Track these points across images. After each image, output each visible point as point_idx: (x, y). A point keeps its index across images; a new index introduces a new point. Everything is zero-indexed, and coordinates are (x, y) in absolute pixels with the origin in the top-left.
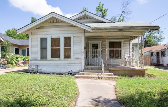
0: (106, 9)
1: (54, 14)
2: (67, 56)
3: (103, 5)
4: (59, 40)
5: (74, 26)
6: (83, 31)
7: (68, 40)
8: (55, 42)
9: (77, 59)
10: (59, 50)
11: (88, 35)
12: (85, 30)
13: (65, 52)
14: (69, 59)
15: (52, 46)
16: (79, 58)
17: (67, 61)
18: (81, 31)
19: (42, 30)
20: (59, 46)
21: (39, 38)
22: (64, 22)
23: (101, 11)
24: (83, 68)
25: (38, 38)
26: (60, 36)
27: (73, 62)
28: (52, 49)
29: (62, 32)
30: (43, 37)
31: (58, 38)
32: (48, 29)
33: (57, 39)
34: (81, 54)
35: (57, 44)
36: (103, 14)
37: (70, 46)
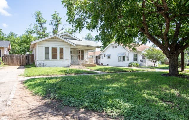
0: (61, 18)
2: (62, 58)
3: (58, 14)
5: (65, 42)
6: (70, 45)
7: (62, 50)
9: (67, 60)
10: (57, 54)
11: (72, 47)
12: (71, 44)
13: (60, 56)
15: (52, 52)
17: (61, 61)
18: (69, 45)
19: (46, 42)
20: (56, 52)
21: (44, 47)
22: (60, 39)
23: (57, 19)
24: (70, 64)
26: (57, 46)
27: (65, 61)
28: (52, 54)
29: (59, 45)
30: (47, 46)
32: (50, 42)
33: (55, 48)
34: (68, 57)
35: (55, 51)
36: (58, 21)
37: (63, 53)
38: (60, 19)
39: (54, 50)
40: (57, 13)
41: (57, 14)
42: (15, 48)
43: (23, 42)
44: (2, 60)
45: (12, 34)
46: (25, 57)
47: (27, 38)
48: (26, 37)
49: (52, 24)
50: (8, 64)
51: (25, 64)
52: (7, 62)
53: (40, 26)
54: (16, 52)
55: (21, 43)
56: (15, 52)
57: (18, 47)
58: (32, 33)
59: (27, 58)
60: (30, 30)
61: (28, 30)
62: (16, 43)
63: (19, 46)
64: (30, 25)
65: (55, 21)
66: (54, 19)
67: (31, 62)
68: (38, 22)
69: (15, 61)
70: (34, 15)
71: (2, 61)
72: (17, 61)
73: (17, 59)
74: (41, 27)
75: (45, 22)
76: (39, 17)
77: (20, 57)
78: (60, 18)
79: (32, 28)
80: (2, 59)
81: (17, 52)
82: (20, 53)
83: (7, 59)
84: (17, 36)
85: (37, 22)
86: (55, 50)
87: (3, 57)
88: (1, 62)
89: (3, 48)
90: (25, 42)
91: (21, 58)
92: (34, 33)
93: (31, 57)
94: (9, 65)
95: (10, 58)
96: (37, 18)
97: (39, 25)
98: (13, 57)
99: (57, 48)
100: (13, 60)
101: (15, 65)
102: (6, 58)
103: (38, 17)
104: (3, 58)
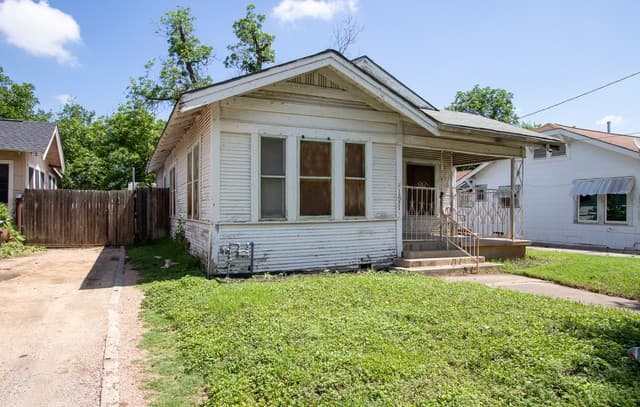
0: (270, 35)
1: (337, 58)
2: (355, 210)
3: (259, 17)
4: (326, 150)
5: (375, 109)
6: (400, 129)
7: (355, 153)
8: (314, 154)
9: (382, 218)
10: (328, 185)
11: (412, 142)
12: (404, 125)
13: (347, 193)
14: (360, 218)
15: (303, 171)
16: (389, 214)
17: (354, 227)
18: (392, 129)
19: (268, 104)
20: (327, 171)
21: (252, 136)
22: (345, 90)
23: (255, 39)
24: (400, 249)
25: (250, 134)
26: (333, 135)
27: (371, 227)
28: (302, 182)
30: (273, 132)
31: (324, 144)
32: (290, 105)
33: (321, 147)
34: (392, 203)
35: (320, 165)
36: (259, 51)
37: (363, 175)
38: (269, 39)
39: (315, 155)
40: (256, 12)
41: (255, 19)
42: (87, 165)
43: (115, 141)
44: (9, 218)
45: (75, 111)
46: (126, 200)
47: (134, 124)
48: (128, 119)
49: (235, 62)
50: (43, 237)
51: (130, 239)
52: (39, 228)
53: (184, 74)
54: (90, 183)
55: (107, 144)
56: (85, 182)
57: (98, 160)
58: (151, 98)
59: (139, 204)
60: (148, 86)
61: (138, 84)
62: (89, 146)
63: (101, 155)
64: (146, 67)
65: (248, 46)
66: (243, 40)
67: (157, 227)
68: (176, 57)
69: (80, 225)
70: (163, 27)
71: (15, 222)
72: (91, 225)
73: (89, 212)
74: (188, 77)
75: (206, 53)
76: (182, 35)
77: (104, 200)
78: (267, 36)
79: (155, 78)
80: (16, 211)
81: (94, 181)
82: (105, 186)
83: (39, 211)
84: (95, 119)
85: (171, 55)
86: (318, 158)
87: (18, 201)
88: (9, 229)
89: (19, 156)
90: (122, 140)
91: (111, 207)
92: (162, 99)
93: (155, 199)
94: (50, 244)
95: (56, 207)
96: (173, 41)
97: (179, 69)
98: (70, 201)
99: (328, 145)
100: (67, 215)
101: (80, 244)
102: (36, 205)
103: (177, 37)
104: (21, 206)
